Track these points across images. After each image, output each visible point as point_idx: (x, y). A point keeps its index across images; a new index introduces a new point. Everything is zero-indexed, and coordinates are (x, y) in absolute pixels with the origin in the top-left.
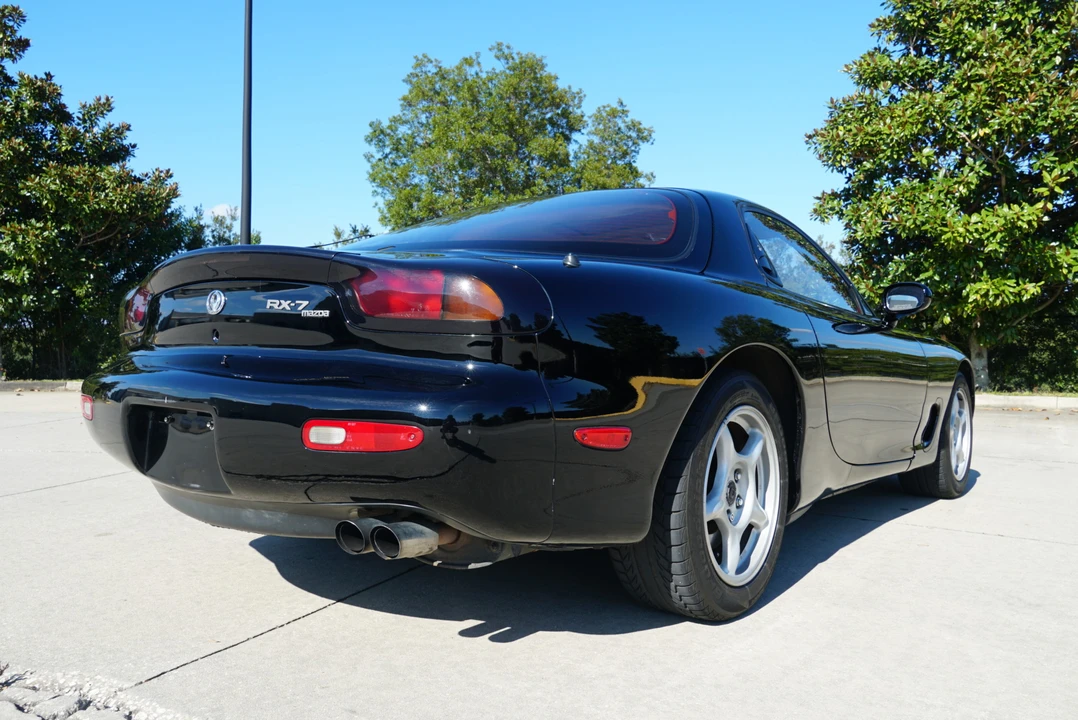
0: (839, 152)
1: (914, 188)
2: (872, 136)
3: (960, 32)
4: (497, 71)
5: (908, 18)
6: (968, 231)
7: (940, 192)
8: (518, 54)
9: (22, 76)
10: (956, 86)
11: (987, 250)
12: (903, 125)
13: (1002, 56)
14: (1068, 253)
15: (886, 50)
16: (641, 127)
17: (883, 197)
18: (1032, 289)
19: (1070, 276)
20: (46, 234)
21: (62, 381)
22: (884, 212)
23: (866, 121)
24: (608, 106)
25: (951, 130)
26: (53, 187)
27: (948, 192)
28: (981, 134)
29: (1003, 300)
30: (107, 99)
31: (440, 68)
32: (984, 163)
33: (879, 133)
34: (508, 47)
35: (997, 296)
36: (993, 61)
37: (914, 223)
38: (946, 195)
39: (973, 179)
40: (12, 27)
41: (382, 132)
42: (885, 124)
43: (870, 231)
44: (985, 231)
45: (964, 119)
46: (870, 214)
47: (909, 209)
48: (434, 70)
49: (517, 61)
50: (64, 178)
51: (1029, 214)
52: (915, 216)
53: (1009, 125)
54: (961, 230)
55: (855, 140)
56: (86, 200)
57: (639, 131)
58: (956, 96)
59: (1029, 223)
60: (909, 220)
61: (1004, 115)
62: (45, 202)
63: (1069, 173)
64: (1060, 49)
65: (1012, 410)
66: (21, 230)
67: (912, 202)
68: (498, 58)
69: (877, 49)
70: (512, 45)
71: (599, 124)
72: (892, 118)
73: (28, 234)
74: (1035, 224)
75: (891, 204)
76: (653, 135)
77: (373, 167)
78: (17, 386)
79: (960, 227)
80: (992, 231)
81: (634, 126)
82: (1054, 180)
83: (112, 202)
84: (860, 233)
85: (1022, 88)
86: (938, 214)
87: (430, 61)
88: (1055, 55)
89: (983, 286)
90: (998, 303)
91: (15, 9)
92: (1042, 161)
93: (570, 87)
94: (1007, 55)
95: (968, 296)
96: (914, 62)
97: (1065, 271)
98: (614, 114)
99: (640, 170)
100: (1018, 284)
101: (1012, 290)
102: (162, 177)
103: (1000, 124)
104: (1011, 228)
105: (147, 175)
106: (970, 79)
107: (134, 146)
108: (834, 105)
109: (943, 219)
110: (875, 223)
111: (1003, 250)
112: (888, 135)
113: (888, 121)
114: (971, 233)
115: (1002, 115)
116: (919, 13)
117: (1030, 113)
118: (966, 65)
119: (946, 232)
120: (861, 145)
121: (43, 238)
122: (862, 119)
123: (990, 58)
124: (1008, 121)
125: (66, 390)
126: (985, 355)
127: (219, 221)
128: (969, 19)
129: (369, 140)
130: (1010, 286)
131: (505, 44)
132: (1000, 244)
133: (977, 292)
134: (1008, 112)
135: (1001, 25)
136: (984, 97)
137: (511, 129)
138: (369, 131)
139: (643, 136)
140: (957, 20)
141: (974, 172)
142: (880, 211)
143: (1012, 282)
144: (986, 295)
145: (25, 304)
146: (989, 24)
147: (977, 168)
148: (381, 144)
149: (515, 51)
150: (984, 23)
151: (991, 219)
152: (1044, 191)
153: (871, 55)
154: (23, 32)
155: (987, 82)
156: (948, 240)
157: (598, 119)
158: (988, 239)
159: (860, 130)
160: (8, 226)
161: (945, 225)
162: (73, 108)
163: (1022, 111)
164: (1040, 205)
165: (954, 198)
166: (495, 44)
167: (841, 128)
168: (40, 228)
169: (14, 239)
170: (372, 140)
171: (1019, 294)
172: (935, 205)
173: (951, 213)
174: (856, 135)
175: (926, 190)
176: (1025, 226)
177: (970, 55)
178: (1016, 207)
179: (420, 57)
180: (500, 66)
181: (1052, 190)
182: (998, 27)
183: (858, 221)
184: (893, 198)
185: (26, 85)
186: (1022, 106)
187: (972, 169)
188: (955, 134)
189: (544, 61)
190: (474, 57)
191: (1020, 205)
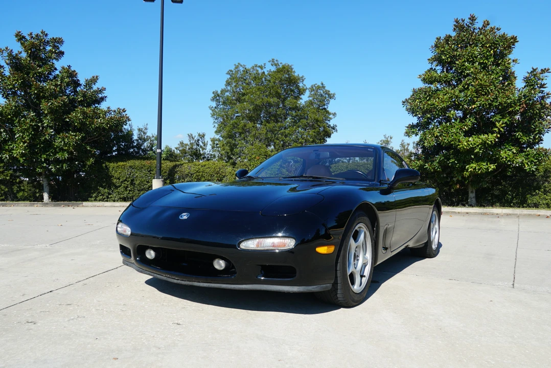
0: (418, 111)
1: (447, 127)
2: (431, 105)
3: (464, 65)
4: (272, 71)
5: (443, 58)
6: (468, 144)
7: (458, 128)
8: (281, 63)
9: (63, 68)
10: (462, 86)
11: (475, 151)
12: (443, 102)
13: (480, 78)
14: (506, 153)
15: (435, 69)
16: (330, 93)
17: (435, 129)
18: (493, 167)
19: (506, 162)
20: (77, 138)
21: (80, 202)
22: (435, 135)
23: (428, 99)
24: (316, 84)
25: (461, 105)
26: (81, 117)
27: (461, 129)
28: (473, 107)
29: (481, 171)
30: (97, 77)
31: (245, 68)
32: (475, 117)
33: (434, 104)
34: (277, 61)
35: (479, 169)
36: (477, 79)
37: (448, 140)
38: (460, 130)
39: (469, 123)
40: (58, 46)
41: (218, 95)
42: (436, 101)
43: (430, 143)
44: (475, 144)
45: (466, 100)
46: (430, 136)
47: (446, 135)
48: (243, 69)
49: (281, 67)
50: (84, 113)
51: (491, 138)
52: (448, 138)
53: (483, 105)
54: (466, 144)
55: (424, 107)
56: (93, 123)
57: (329, 95)
58: (463, 91)
59: (491, 141)
60: (446, 140)
61: (481, 101)
62: (76, 124)
63: (506, 123)
64: (502, 74)
65: (485, 214)
66: (67, 136)
67: (447, 132)
68: (272, 65)
69: (431, 69)
70: (278, 60)
71: (312, 91)
72: (439, 98)
73: (69, 138)
74: (493, 142)
75: (439, 132)
76: (335, 96)
77: (213, 111)
78: (62, 204)
79: (465, 142)
80: (478, 144)
81: (327, 93)
82: (500, 125)
83: (103, 123)
84: (426, 144)
85: (488, 90)
86: (456, 138)
87: (241, 66)
88: (500, 77)
89: (474, 165)
90: (480, 172)
91: (60, 39)
92: (496, 118)
93: (298, 75)
94: (482, 77)
95: (468, 169)
96: (446, 75)
97: (505, 160)
98: (319, 88)
99: (330, 111)
100: (487, 164)
101: (485, 167)
102: (121, 112)
103: (480, 104)
104: (484, 143)
105: (115, 111)
106: (469, 85)
107: (106, 97)
108: (414, 91)
109: (459, 140)
110: (432, 140)
111: (481, 151)
112: (437, 106)
113: (437, 100)
114: (469, 145)
115: (481, 100)
116: (448, 56)
117: (491, 100)
118: (466, 79)
119: (460, 145)
120: (426, 109)
121: (76, 140)
122: (426, 98)
123: (476, 78)
124: (483, 103)
125: (83, 206)
126: (474, 192)
127: (139, 130)
128: (468, 60)
129: (213, 100)
130: (484, 165)
131: (276, 59)
132: (480, 149)
133: (471, 168)
134: (483, 100)
135: (480, 64)
136: (474, 94)
137: (278, 95)
138: (213, 95)
139: (331, 96)
140: (463, 60)
141: (470, 121)
142: (434, 135)
143: (485, 164)
144: (475, 169)
145: (64, 168)
146: (475, 63)
147: (471, 120)
148: (218, 101)
149: (279, 62)
150: (473, 63)
151: (476, 139)
152: (496, 129)
153: (429, 71)
154: (62, 49)
155: (475, 88)
156: (461, 148)
157: (312, 89)
158: (476, 147)
159: (426, 103)
160: (61, 135)
161: (460, 142)
162: (82, 81)
163: (488, 99)
164: (495, 135)
165: (463, 131)
166: (271, 60)
167: (417, 100)
168: (74, 135)
169: (63, 140)
170: (214, 99)
171: (488, 169)
172: (456, 134)
173: (462, 138)
174: (424, 105)
175: (452, 127)
176: (490, 143)
177: (468, 75)
178: (486, 136)
179: (237, 64)
180: (273, 69)
181: (499, 129)
182: (478, 64)
183: (426, 139)
184: (439, 130)
185: (65, 72)
186: (487, 98)
187: (470, 120)
188: (463, 106)
189: (292, 67)
190: (263, 65)
191: (488, 134)
